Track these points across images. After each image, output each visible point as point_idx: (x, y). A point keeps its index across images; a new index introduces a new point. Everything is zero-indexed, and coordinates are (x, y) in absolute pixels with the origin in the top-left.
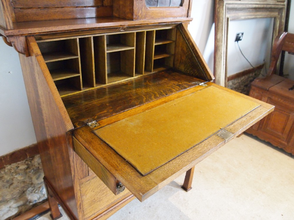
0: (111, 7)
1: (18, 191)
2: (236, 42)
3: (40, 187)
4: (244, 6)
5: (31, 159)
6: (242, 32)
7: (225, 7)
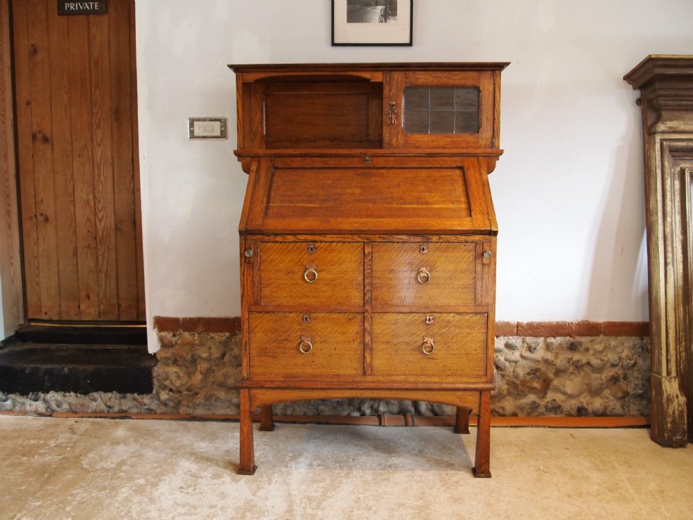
0: (380, 142)
7: (658, 146)
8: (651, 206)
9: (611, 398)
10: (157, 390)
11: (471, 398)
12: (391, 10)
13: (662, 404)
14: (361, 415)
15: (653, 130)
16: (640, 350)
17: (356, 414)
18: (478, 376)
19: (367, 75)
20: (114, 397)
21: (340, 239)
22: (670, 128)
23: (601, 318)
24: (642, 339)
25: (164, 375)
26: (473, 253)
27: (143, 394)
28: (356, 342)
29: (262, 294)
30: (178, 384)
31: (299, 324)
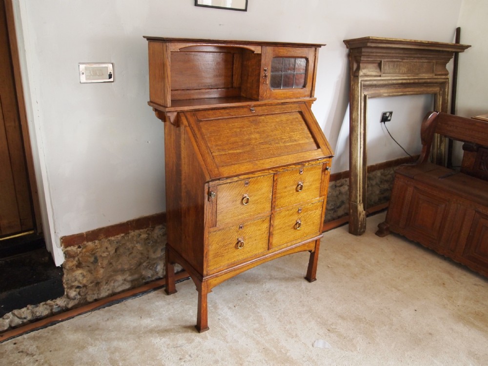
0: (240, 88)
1: (136, 262)
2: (383, 123)
3: (154, 264)
4: (386, 82)
5: (152, 229)
6: (390, 110)
7: (360, 84)
8: (353, 117)
10: (67, 292)
11: (312, 245)
13: (357, 217)
15: (357, 74)
18: (316, 234)
19: (252, 48)
20: (27, 310)
21: (262, 174)
22: (364, 73)
25: (73, 279)
26: (321, 169)
27: (56, 298)
28: (266, 233)
29: (217, 219)
30: (85, 282)
31: (237, 232)
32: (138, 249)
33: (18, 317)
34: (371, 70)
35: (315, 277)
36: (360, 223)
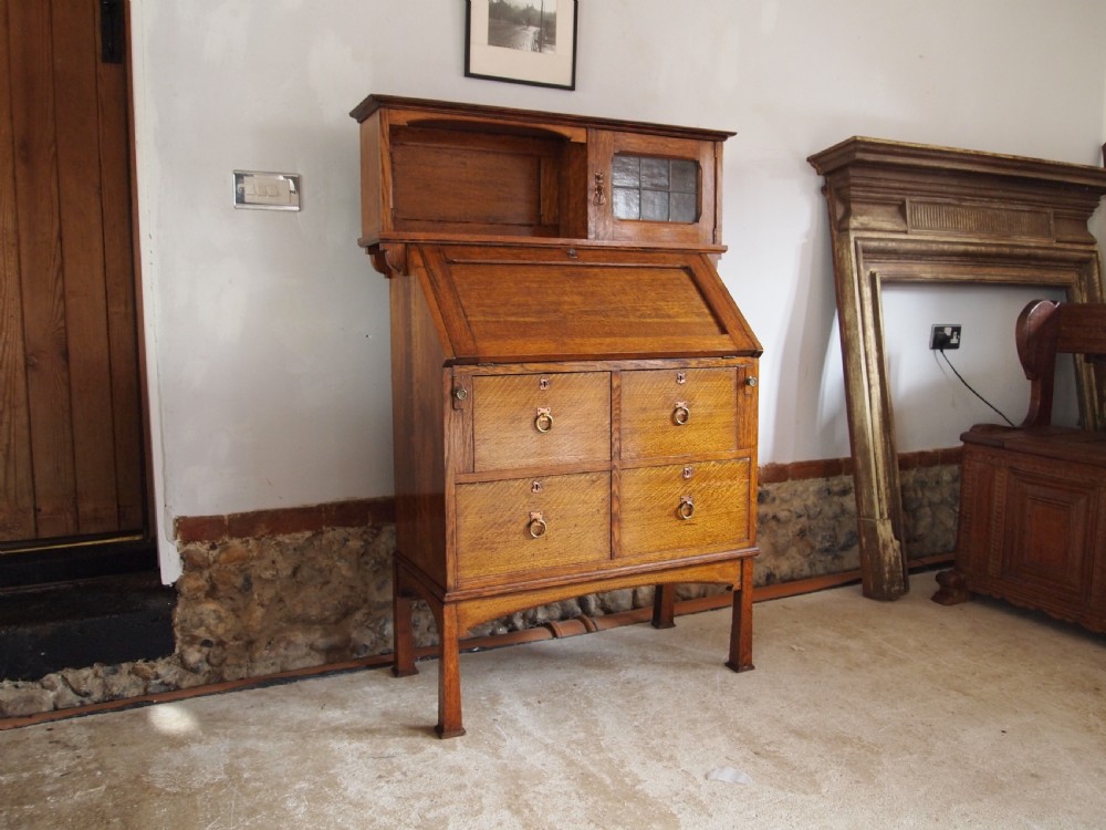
0: (556, 227)
1: (336, 602)
2: (938, 351)
3: (380, 619)
4: (923, 247)
5: (375, 531)
6: (955, 322)
7: (852, 245)
8: (847, 318)
9: (798, 556)
10: (180, 648)
11: (731, 569)
12: (548, 35)
13: (879, 552)
14: (509, 631)
15: (844, 226)
16: (826, 494)
17: (502, 630)
18: (740, 541)
19: (565, 131)
20: (92, 676)
21: (581, 368)
22: (862, 224)
23: (787, 459)
24: (828, 480)
25: (195, 619)
26: (734, 381)
27: (154, 659)
28: (602, 511)
29: (476, 456)
30: (220, 630)
31: (528, 496)
32: (343, 576)
33: (73, 690)
34: (880, 218)
35: (750, 660)
36: (887, 569)
